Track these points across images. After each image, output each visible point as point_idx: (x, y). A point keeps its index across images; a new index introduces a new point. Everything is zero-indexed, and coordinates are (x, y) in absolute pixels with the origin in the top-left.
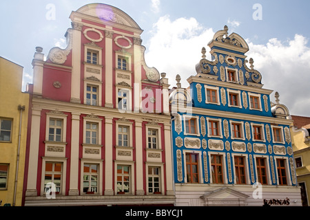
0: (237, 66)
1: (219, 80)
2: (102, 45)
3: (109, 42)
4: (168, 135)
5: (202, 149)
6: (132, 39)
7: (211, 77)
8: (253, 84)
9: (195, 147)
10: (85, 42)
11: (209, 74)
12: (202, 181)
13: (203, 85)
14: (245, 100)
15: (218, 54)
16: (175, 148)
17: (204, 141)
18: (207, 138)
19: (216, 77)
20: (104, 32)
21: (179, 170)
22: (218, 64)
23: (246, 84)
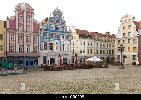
0: (59, 19)
1: (54, 23)
2: (23, 14)
3: (25, 13)
4: (39, 38)
5: (48, 42)
6: (31, 12)
7: (52, 22)
8: (63, 24)
9: (46, 41)
10: (19, 14)
11: (51, 21)
12: (47, 49)
13: (49, 25)
14: (60, 29)
15: (54, 16)
16: (41, 41)
17: (49, 40)
18: (49, 39)
19: (53, 23)
20: (24, 11)
21: (42, 47)
22: (54, 19)
23: (61, 24)
